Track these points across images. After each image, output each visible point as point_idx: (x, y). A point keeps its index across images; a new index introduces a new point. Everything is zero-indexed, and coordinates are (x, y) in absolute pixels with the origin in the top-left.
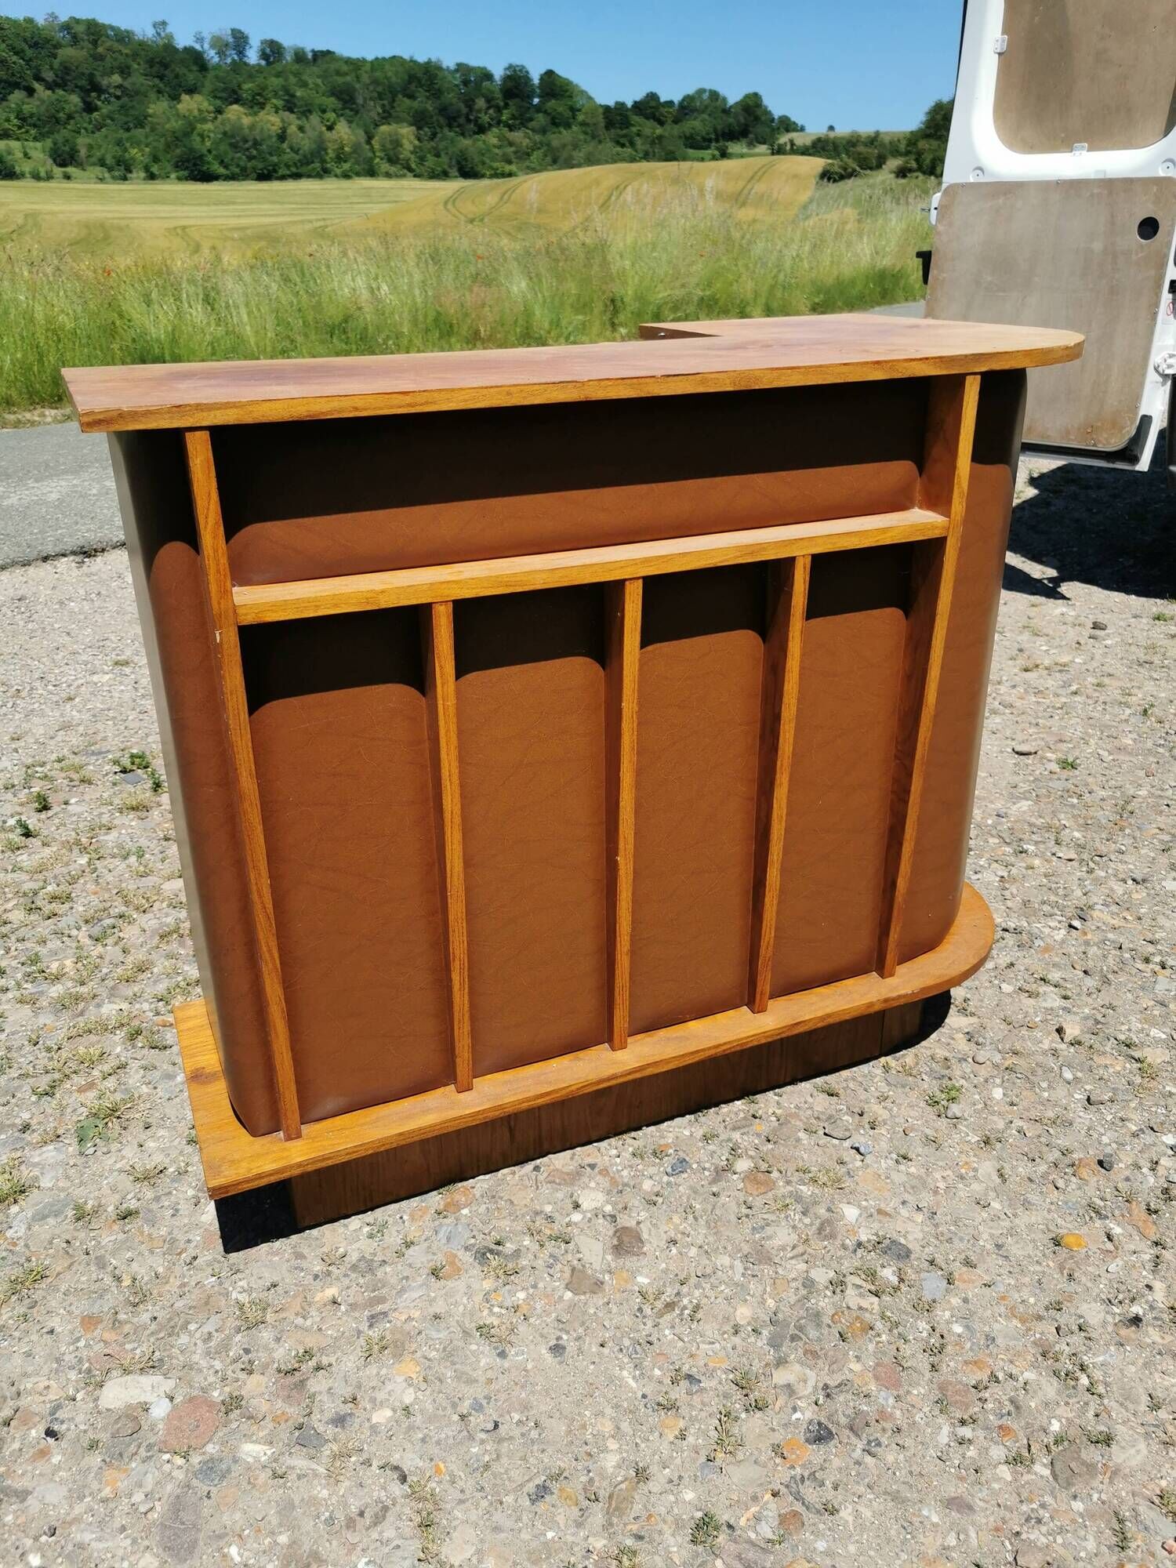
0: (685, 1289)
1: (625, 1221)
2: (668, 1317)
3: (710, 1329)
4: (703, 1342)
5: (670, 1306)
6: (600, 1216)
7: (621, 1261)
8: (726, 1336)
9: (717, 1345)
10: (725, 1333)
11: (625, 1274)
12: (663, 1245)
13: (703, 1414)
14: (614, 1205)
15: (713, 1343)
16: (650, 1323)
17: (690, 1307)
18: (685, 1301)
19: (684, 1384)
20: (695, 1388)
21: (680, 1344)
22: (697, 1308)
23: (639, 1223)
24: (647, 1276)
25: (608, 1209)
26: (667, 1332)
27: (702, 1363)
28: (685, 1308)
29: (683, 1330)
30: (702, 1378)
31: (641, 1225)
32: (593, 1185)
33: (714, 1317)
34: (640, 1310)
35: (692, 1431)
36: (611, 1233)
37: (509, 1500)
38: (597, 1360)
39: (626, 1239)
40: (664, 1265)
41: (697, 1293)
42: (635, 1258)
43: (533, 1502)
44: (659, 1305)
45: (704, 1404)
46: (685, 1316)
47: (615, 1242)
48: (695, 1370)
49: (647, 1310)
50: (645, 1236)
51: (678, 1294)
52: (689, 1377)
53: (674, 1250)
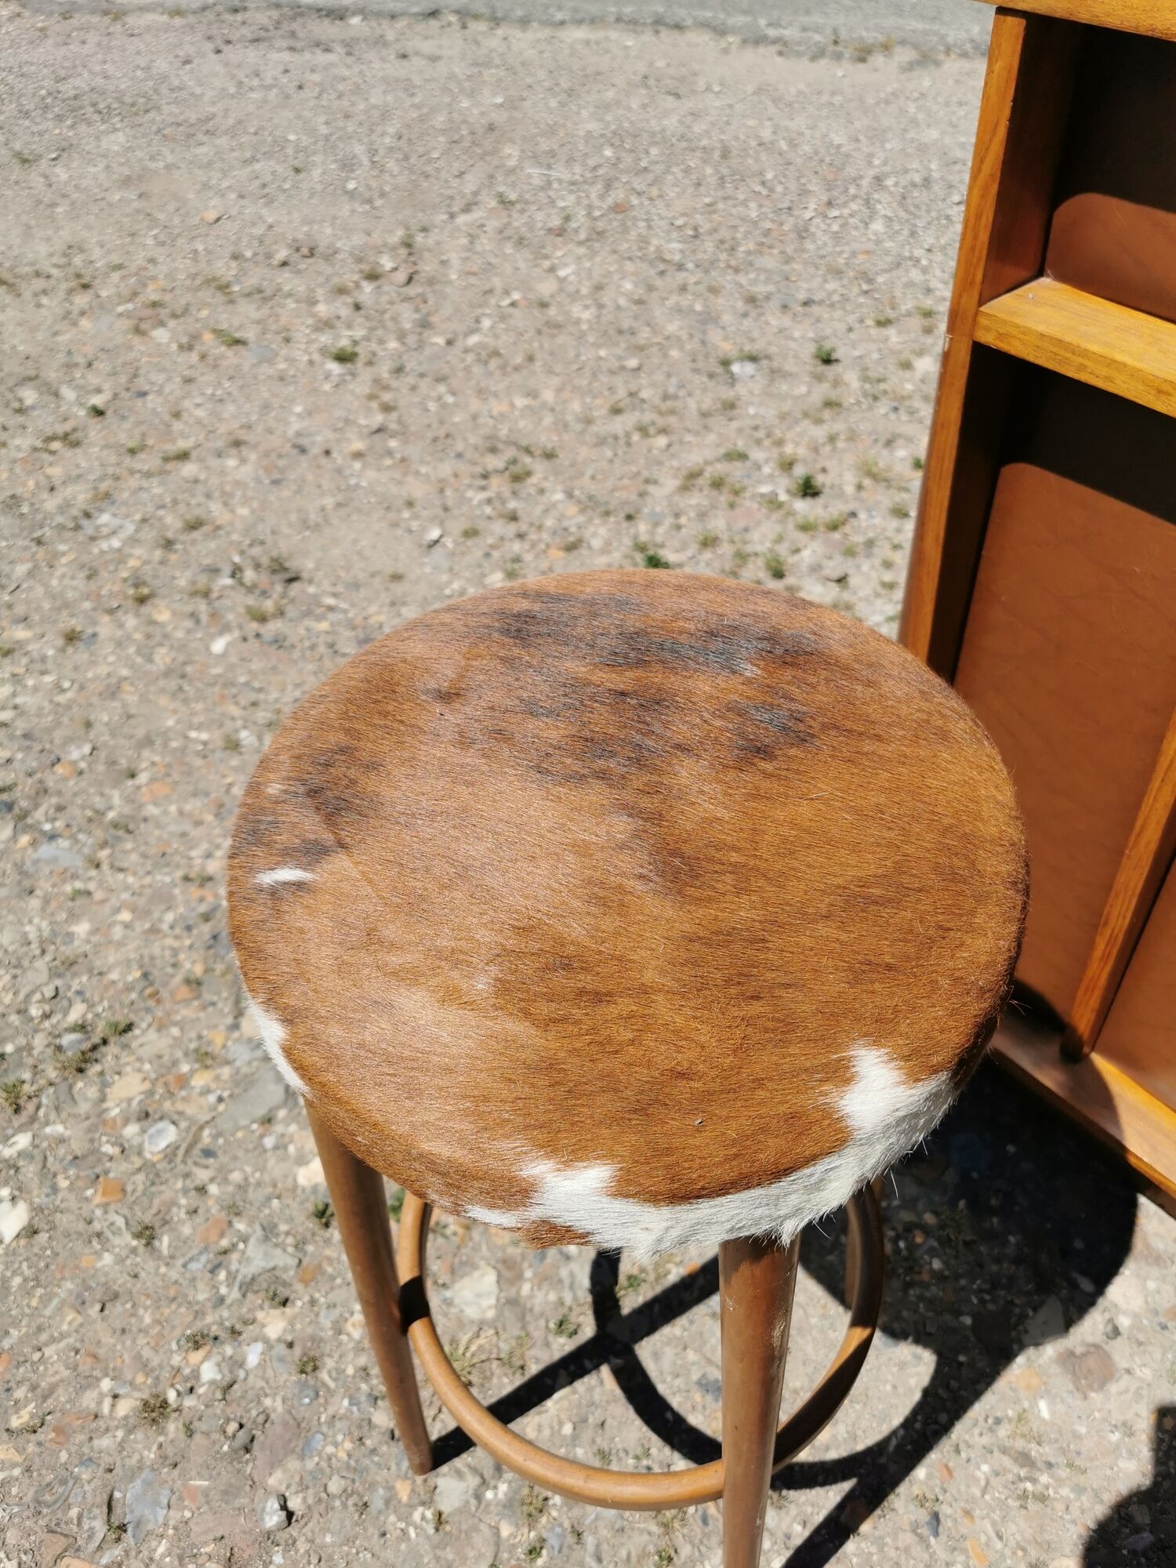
0: (1063, 1473)
1: (1120, 1353)
2: (1007, 1462)
3: (1018, 1528)
4: (994, 1523)
5: (1024, 1459)
6: (1107, 1316)
7: (1055, 1369)
8: (1020, 1553)
9: (999, 1545)
10: (1024, 1549)
11: (1035, 1381)
12: (1117, 1418)
13: (892, 1553)
14: (1137, 1326)
15: (1000, 1538)
16: (986, 1440)
17: (1039, 1488)
18: (1044, 1479)
19: (923, 1515)
20: (925, 1531)
21: (977, 1492)
22: (1042, 1498)
23: (1128, 1371)
24: (1053, 1413)
25: (1124, 1322)
26: (985, 1468)
27: (964, 1531)
28: (1034, 1481)
29: (999, 1492)
30: (943, 1537)
31: (1126, 1377)
32: (1151, 1285)
33: (1042, 1529)
34: (998, 1421)
35: (863, 1545)
36: (1090, 1339)
37: (691, 1356)
38: (901, 1390)
39: (1092, 1363)
40: (1083, 1430)
41: (1065, 1492)
42: (1071, 1387)
43: (699, 1383)
44: (1020, 1444)
45: (907, 1550)
46: (1022, 1486)
47: (1079, 1350)
48: (950, 1523)
49: (1003, 1432)
50: (1113, 1388)
51: (1050, 1465)
52: (936, 1517)
53: (1115, 1437)
